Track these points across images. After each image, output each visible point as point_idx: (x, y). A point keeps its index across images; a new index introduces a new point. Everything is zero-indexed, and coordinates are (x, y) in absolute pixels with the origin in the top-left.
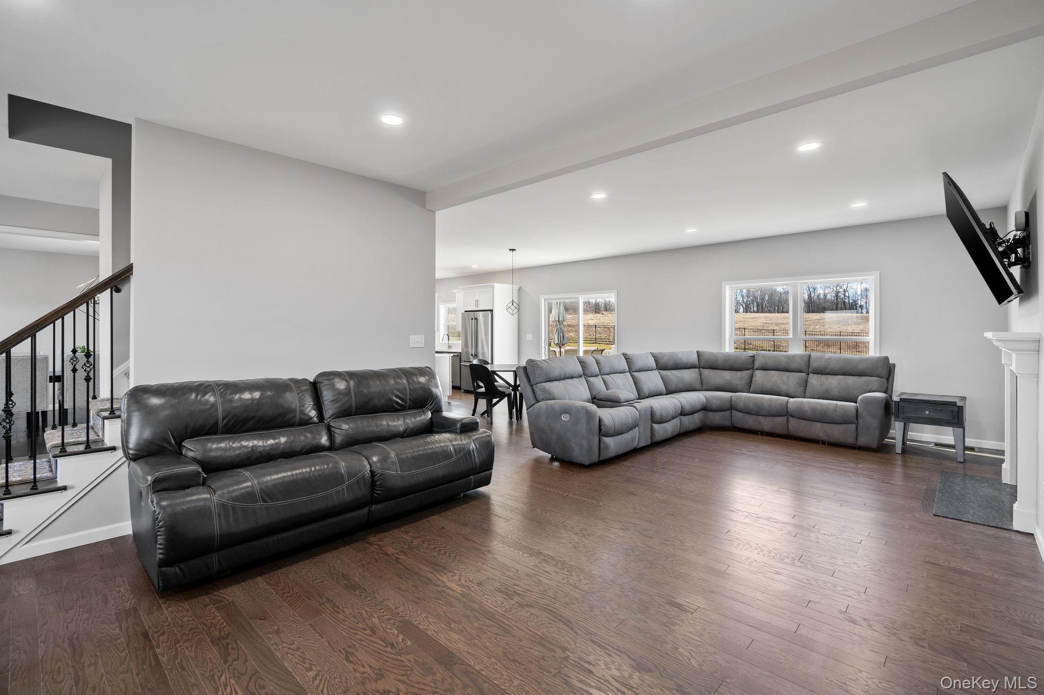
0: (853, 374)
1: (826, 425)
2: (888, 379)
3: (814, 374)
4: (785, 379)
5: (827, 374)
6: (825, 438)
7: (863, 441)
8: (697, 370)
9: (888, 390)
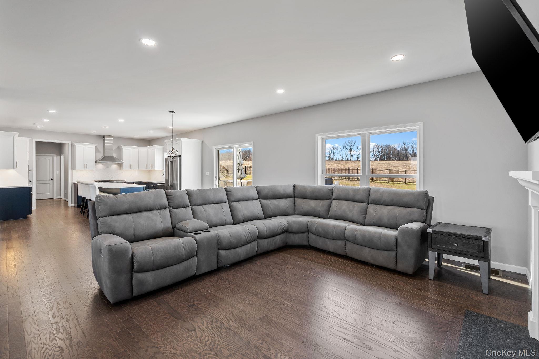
0: (400, 205)
1: (372, 250)
2: (427, 211)
3: (372, 204)
4: (351, 208)
5: (381, 205)
6: (372, 262)
7: (401, 267)
8: (292, 199)
9: (426, 219)
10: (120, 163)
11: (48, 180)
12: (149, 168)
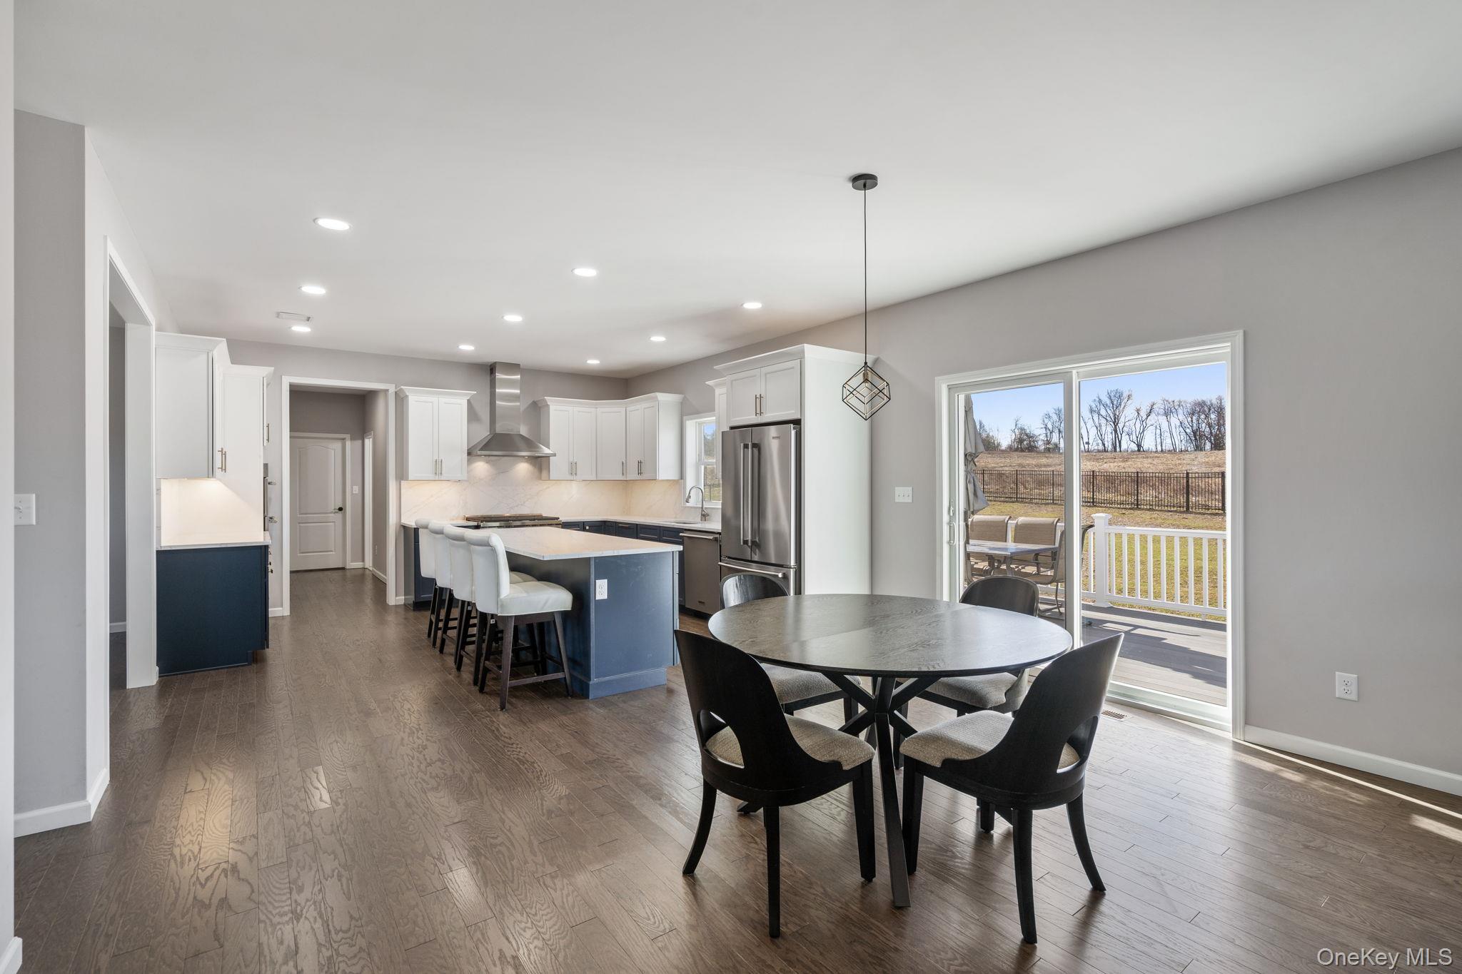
10: (539, 457)
11: (331, 513)
12: (632, 475)
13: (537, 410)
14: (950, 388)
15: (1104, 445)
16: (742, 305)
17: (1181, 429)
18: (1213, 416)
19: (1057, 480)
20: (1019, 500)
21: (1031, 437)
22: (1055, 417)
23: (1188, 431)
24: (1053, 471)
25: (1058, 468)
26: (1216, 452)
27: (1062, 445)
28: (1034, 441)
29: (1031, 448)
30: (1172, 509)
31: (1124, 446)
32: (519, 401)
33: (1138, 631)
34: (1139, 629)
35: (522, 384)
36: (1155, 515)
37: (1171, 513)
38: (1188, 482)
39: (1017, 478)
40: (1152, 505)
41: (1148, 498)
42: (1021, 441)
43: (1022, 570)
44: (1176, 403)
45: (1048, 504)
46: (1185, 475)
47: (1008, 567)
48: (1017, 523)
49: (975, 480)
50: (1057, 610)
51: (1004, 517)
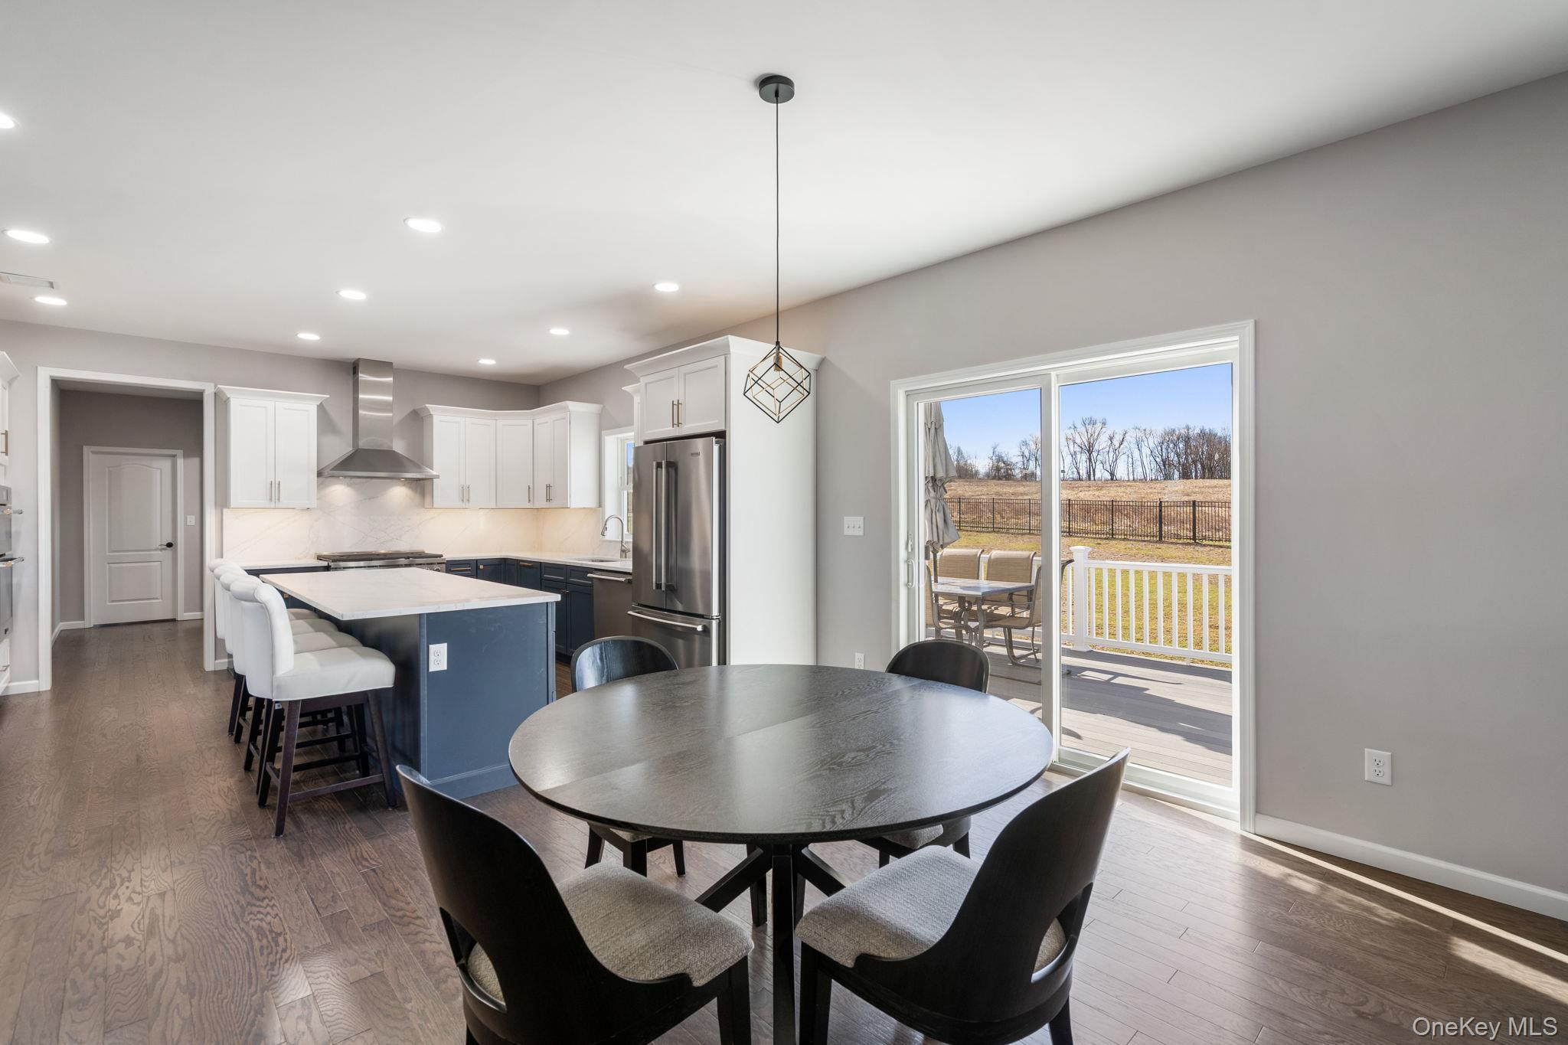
10: (423, 479)
11: (156, 550)
12: (540, 502)
13: (418, 421)
14: (908, 395)
15: (1079, 473)
16: (653, 285)
17: (1152, 458)
18: (1181, 446)
19: (1033, 508)
20: (995, 530)
21: (1008, 465)
22: (1033, 446)
23: (1158, 460)
24: (1030, 499)
25: (1035, 496)
26: (1185, 481)
27: (1038, 473)
28: (1011, 470)
29: (1009, 477)
30: (1146, 538)
31: (1098, 475)
32: (391, 411)
33: (1119, 680)
34: (1120, 678)
35: (395, 389)
36: (1129, 545)
37: (1144, 543)
38: (1161, 511)
39: (993, 506)
40: (1126, 535)
41: (1123, 528)
42: (998, 469)
43: (995, 612)
44: (1148, 432)
45: (1025, 534)
46: (1158, 503)
47: (979, 608)
48: (990, 557)
49: (946, 509)
50: (1032, 656)
51: (976, 550)
